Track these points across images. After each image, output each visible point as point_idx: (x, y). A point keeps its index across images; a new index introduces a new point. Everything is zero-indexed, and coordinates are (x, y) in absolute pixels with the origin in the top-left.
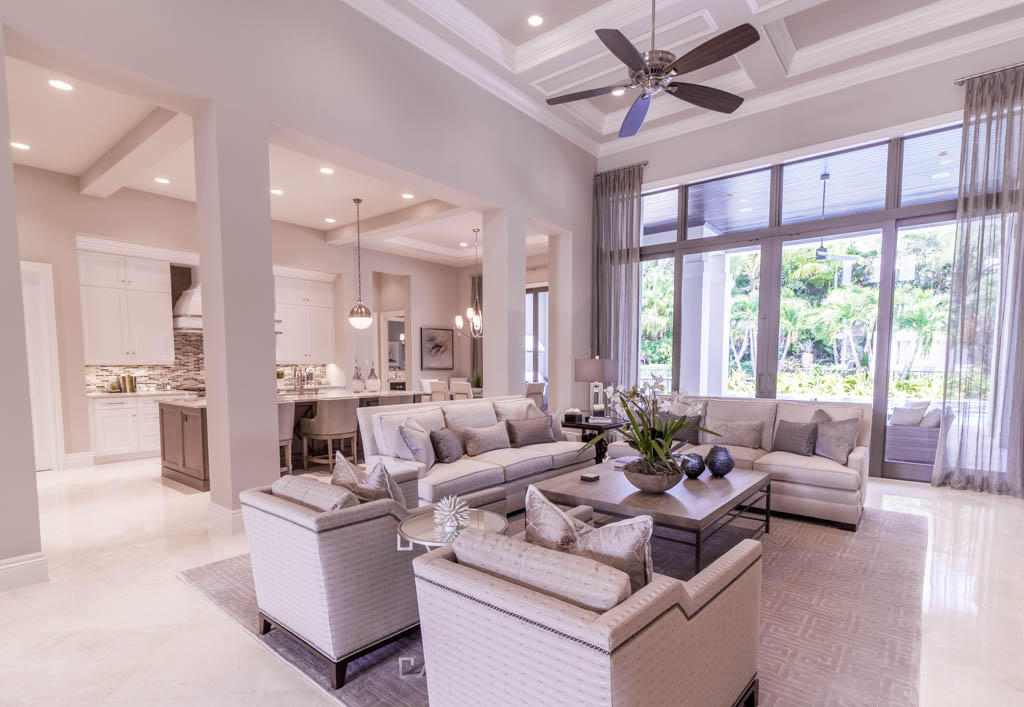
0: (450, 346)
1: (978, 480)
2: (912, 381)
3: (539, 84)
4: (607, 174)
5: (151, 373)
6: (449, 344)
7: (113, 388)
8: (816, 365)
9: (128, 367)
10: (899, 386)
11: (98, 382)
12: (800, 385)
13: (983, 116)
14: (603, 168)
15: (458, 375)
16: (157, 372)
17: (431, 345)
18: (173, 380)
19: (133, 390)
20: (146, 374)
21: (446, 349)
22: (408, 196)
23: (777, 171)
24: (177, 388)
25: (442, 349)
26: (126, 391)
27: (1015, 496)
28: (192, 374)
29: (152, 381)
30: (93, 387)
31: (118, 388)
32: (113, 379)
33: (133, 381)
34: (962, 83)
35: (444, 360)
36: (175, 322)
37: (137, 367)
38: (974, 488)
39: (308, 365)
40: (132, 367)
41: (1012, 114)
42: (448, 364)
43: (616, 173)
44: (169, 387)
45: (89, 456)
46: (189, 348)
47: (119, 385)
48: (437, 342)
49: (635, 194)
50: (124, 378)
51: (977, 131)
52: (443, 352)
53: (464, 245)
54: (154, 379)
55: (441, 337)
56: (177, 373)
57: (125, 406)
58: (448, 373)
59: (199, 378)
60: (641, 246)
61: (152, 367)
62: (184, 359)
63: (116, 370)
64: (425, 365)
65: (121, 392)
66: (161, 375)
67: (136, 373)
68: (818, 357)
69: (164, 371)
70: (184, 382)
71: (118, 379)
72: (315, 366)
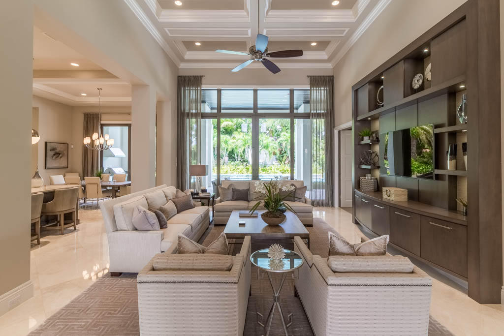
0: (66, 154)
1: (320, 203)
2: (266, 168)
3: (168, 30)
4: (185, 77)
6: (65, 152)
8: (230, 162)
10: (262, 170)
12: (231, 170)
13: (315, 89)
14: (182, 74)
15: (72, 171)
17: (52, 153)
21: (63, 155)
22: (75, 65)
23: (255, 91)
25: (61, 155)
27: (329, 207)
34: (308, 77)
35: (62, 162)
38: (319, 206)
41: (321, 90)
42: (64, 164)
43: (189, 78)
48: (57, 151)
49: (199, 88)
51: (314, 92)
52: (61, 158)
53: (84, 95)
55: (59, 148)
58: (64, 170)
60: (202, 112)
64: (48, 166)
68: (229, 158)
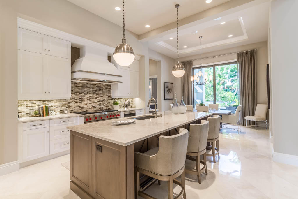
5: (57, 104)
6: (172, 89)
7: (36, 114)
9: (45, 101)
11: (27, 110)
16: (61, 103)
17: (167, 89)
18: (69, 108)
19: (48, 114)
20: (55, 105)
24: (71, 112)
26: (43, 116)
28: (78, 104)
29: (58, 109)
30: (24, 114)
31: (39, 114)
32: (36, 108)
33: (48, 109)
35: (171, 95)
36: (72, 75)
37: (50, 101)
39: (128, 98)
40: (48, 101)
42: (172, 97)
44: (66, 112)
45: (17, 163)
46: (77, 90)
47: (40, 112)
48: (169, 88)
50: (42, 108)
52: (171, 92)
53: (185, 47)
54: (59, 107)
55: (170, 86)
56: (71, 104)
57: (42, 126)
58: (172, 100)
59: (81, 106)
61: (58, 101)
62: (75, 96)
63: (38, 103)
65: (40, 116)
66: (63, 105)
67: (49, 104)
69: (64, 103)
70: (74, 109)
71: (39, 108)
72: (130, 99)
